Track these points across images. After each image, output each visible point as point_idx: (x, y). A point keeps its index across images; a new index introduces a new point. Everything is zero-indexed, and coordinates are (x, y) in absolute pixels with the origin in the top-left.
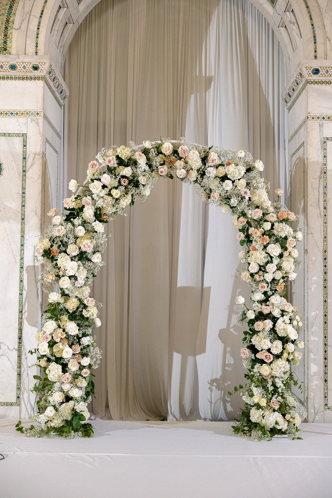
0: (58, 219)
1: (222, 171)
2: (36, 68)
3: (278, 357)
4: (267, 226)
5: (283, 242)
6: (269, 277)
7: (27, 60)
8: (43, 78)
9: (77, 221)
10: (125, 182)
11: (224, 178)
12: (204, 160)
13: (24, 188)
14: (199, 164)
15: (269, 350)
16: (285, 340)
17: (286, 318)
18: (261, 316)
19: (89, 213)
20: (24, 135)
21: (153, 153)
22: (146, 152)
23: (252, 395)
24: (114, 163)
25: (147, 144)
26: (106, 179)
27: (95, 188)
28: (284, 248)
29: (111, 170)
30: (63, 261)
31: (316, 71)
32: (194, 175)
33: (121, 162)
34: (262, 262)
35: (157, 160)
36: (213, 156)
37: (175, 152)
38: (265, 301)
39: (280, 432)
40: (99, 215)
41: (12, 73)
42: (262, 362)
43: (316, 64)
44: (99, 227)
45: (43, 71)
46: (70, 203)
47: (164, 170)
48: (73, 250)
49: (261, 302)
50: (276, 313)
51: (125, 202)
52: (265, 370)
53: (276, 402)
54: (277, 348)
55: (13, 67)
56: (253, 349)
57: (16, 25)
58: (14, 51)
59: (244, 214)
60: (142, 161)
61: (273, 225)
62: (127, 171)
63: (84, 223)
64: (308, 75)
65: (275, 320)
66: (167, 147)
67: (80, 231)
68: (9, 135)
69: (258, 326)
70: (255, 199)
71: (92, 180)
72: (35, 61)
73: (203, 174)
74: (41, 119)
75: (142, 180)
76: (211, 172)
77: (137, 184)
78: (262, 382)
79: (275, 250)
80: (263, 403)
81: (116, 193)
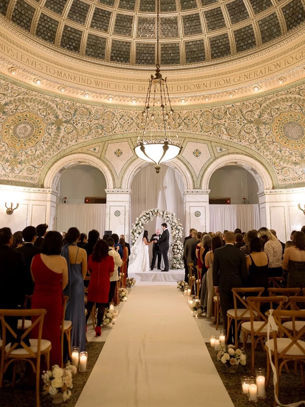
0: (134, 226)
1: (167, 216)
2: (128, 192)
3: (178, 253)
4: (176, 227)
5: (179, 230)
6: (176, 237)
7: (126, 190)
8: (129, 194)
9: (138, 226)
10: (147, 218)
11: (167, 217)
12: (163, 213)
13: (125, 218)
14: (162, 214)
15: (176, 252)
16: (180, 250)
17: (180, 246)
18: (175, 245)
19: (140, 224)
20: (125, 206)
21: (153, 212)
22: (152, 212)
23: (173, 261)
24: (145, 214)
25: (152, 210)
26: (144, 218)
27: (142, 219)
28: (179, 231)
29: (145, 216)
30: (135, 234)
31: (188, 192)
32: (161, 216)
33: (147, 214)
34: (175, 234)
35: (154, 214)
36: (165, 213)
37: (157, 211)
38: (176, 242)
39: (179, 268)
40: (142, 225)
41: (122, 193)
42: (175, 254)
43: (187, 190)
44: (142, 227)
45: (129, 192)
46: (137, 222)
47: (155, 215)
48: (137, 232)
49: (175, 242)
50: (178, 244)
51: (148, 222)
52: (176, 256)
53: (178, 263)
54: (178, 251)
55: (123, 192)
56: (174, 252)
57: (123, 182)
58: (123, 188)
59: (171, 224)
60: (151, 213)
61: (177, 226)
62: (148, 216)
63: (139, 226)
64: (186, 193)
65: (178, 246)
66: (156, 211)
67: (139, 228)
68: (122, 206)
69: (175, 247)
70: (174, 221)
71: (141, 218)
72: (127, 190)
73: (163, 216)
74: (128, 202)
75: (151, 218)
76: (165, 216)
77: (150, 218)
78: (175, 258)
79: (177, 231)
80: (176, 263)
81: (146, 220)
